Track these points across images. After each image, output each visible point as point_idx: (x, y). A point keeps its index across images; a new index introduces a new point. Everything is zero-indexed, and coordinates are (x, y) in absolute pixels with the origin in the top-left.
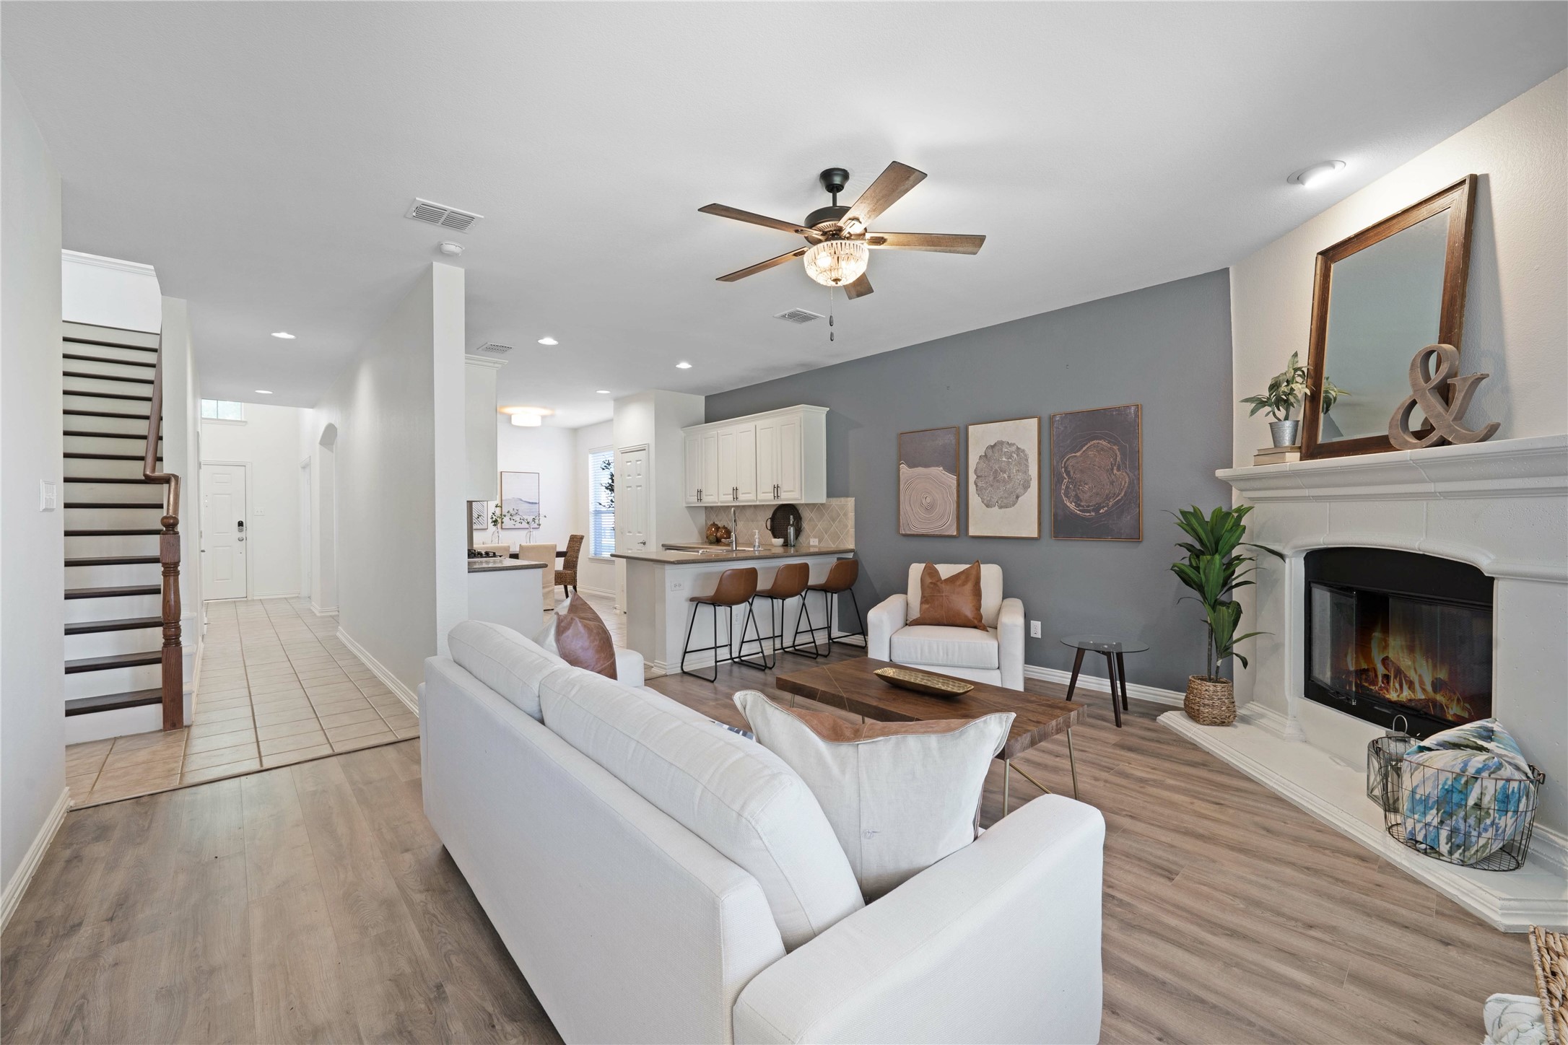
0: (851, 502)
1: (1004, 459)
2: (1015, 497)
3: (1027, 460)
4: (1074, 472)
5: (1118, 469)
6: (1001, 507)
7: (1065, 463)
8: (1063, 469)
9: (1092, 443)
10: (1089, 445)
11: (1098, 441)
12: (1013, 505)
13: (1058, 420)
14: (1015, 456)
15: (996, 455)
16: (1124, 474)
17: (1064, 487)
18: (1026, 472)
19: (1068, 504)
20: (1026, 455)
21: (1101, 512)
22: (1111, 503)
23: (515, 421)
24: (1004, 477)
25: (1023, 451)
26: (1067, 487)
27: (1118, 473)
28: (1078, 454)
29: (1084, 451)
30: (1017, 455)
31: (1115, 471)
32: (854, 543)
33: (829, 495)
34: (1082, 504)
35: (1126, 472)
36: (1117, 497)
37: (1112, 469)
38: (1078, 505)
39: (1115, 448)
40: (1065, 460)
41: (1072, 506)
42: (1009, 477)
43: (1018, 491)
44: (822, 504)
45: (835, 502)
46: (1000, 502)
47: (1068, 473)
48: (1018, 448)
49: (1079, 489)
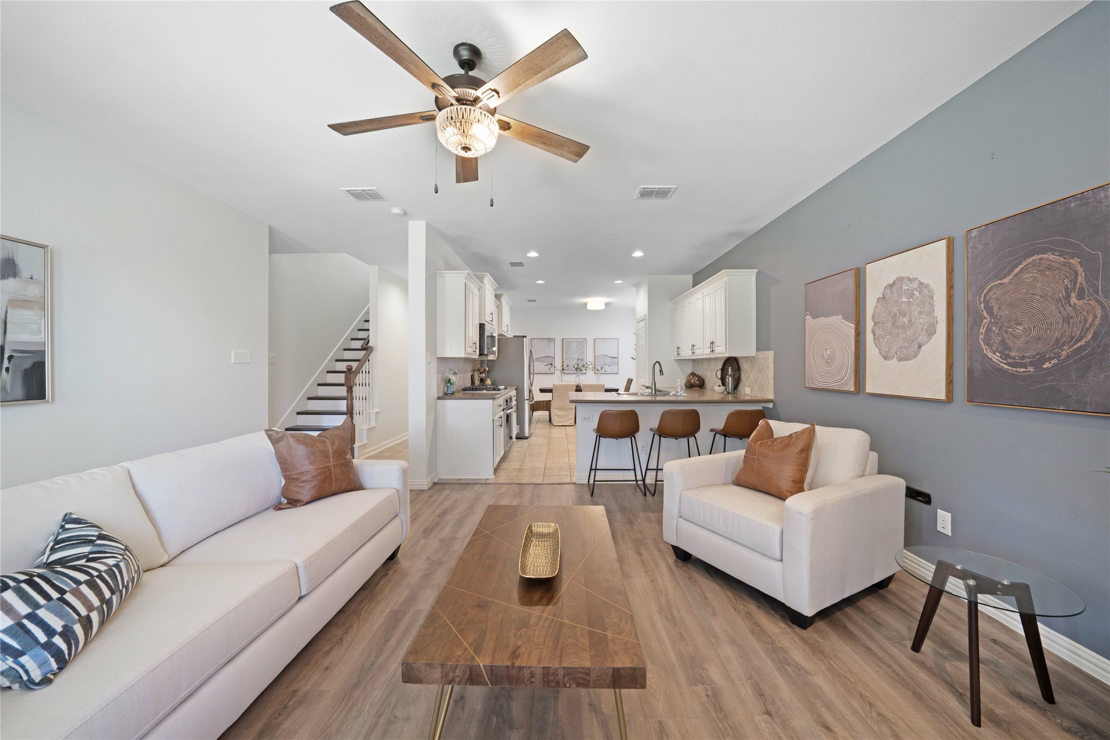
0: (771, 354)
1: (904, 299)
2: (916, 346)
3: (932, 298)
4: (999, 308)
5: (1080, 296)
6: (900, 360)
7: (985, 299)
8: (982, 305)
9: (1030, 260)
10: (1024, 263)
11: (1040, 256)
12: (915, 356)
13: (976, 237)
14: (917, 293)
15: (895, 295)
16: (1093, 303)
17: (983, 330)
18: (931, 313)
19: (990, 355)
20: (930, 291)
21: (1044, 366)
22: (1064, 353)
23: (589, 307)
24: (904, 322)
25: (927, 286)
26: (988, 330)
27: (1080, 303)
28: (1006, 280)
29: (1016, 275)
30: (920, 293)
31: (1073, 300)
32: (773, 393)
33: (758, 349)
34: (1013, 354)
35: (1097, 300)
36: (1077, 342)
37: (1068, 297)
38: (1005, 357)
39: (1075, 261)
40: (985, 292)
41: (996, 358)
42: (910, 321)
43: (920, 339)
44: (753, 357)
45: (762, 354)
46: (899, 353)
47: (990, 310)
48: (921, 283)
49: (1006, 332)
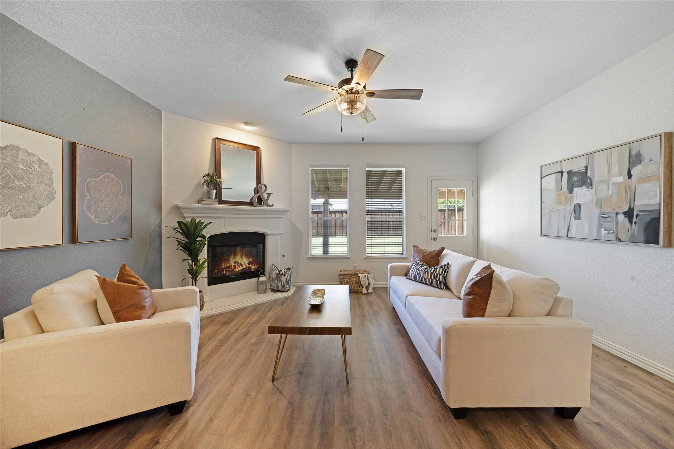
1: (21, 166)
2: (36, 207)
3: (51, 174)
4: (94, 193)
5: (122, 195)
6: (16, 217)
7: (87, 184)
8: (86, 189)
9: (107, 174)
10: (104, 175)
11: (110, 174)
12: (34, 215)
13: (82, 150)
14: (36, 167)
15: (7, 159)
16: (124, 198)
17: (86, 203)
18: (50, 184)
19: (90, 216)
20: (49, 169)
21: (111, 222)
22: (117, 216)
24: (21, 186)
25: (47, 165)
26: (89, 203)
27: (122, 198)
28: (97, 180)
29: (101, 179)
30: (39, 167)
31: (120, 196)
34: (100, 216)
35: (126, 198)
36: (121, 212)
37: (118, 194)
38: (96, 217)
39: (120, 181)
40: (87, 182)
41: (92, 217)
42: (28, 186)
43: (40, 202)
46: (14, 211)
47: (89, 192)
48: (40, 160)
49: (97, 205)
